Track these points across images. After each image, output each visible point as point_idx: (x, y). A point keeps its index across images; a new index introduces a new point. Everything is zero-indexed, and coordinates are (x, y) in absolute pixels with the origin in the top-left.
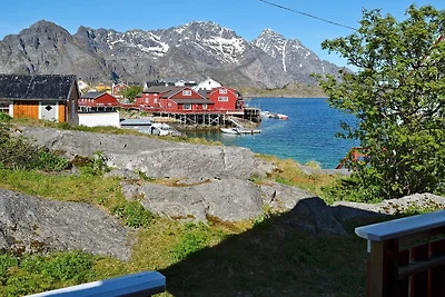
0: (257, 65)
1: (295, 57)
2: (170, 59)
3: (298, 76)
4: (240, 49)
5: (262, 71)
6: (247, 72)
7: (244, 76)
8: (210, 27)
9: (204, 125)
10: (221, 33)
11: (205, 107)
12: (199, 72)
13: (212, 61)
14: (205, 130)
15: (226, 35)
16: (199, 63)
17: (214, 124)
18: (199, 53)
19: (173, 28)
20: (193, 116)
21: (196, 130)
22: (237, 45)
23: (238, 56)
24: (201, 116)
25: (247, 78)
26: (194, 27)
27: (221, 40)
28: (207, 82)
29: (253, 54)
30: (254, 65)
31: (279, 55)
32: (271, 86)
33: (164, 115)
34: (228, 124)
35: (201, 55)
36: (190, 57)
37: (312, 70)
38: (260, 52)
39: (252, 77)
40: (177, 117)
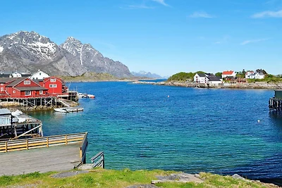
0: (64, 61)
1: (88, 55)
2: (4, 57)
3: (89, 68)
4: (53, 51)
5: (67, 65)
6: (58, 66)
7: (55, 68)
8: (33, 35)
9: (41, 106)
10: (40, 39)
11: (41, 93)
12: (24, 66)
13: (33, 59)
14: (42, 110)
15: (44, 41)
16: (24, 60)
17: (49, 105)
18: (25, 53)
19: (6, 36)
20: (33, 100)
21: (36, 110)
22: (51, 47)
23: (52, 55)
24: (39, 100)
25: (58, 70)
26: (22, 35)
27: (40, 44)
28: (38, 74)
29: (61, 54)
30: (62, 61)
31: (78, 54)
32: (73, 74)
33: (9, 100)
34: (59, 104)
35: (26, 55)
36: (18, 56)
37: (99, 64)
38: (66, 52)
39: (61, 69)
40: (21, 101)
